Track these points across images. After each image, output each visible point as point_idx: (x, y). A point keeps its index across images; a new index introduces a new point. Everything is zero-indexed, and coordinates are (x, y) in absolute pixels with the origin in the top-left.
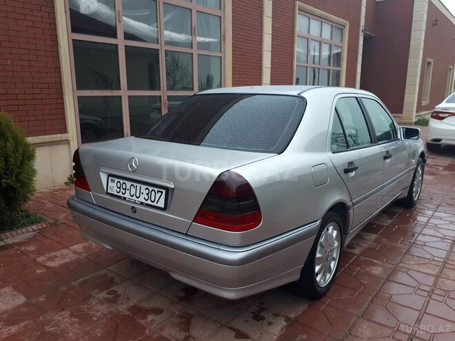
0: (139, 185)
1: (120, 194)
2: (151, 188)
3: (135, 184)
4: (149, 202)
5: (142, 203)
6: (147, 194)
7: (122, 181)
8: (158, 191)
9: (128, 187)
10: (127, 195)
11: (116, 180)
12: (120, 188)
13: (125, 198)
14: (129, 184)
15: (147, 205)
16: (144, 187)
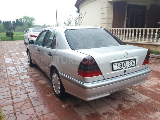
0: (126, 62)
1: (120, 68)
2: (131, 61)
3: (125, 62)
4: (131, 66)
5: (129, 67)
6: (130, 63)
7: (119, 63)
8: (133, 61)
9: (122, 64)
10: (123, 67)
11: (117, 64)
12: (119, 66)
13: (122, 69)
14: (122, 63)
15: (131, 67)
16: (128, 62)
